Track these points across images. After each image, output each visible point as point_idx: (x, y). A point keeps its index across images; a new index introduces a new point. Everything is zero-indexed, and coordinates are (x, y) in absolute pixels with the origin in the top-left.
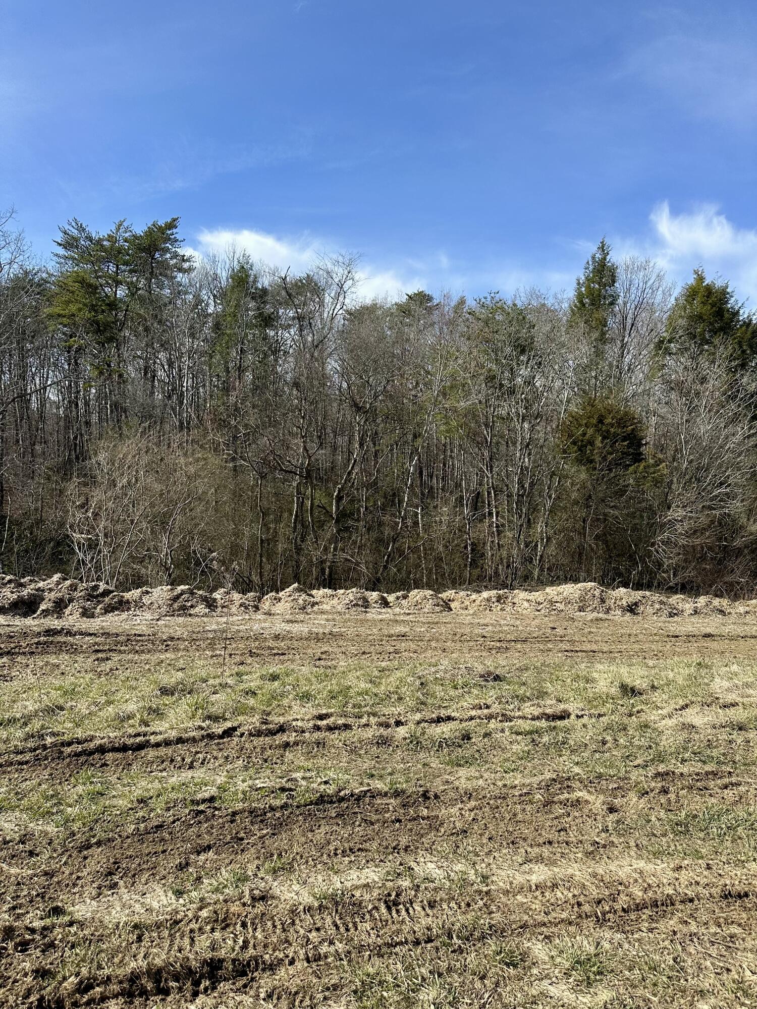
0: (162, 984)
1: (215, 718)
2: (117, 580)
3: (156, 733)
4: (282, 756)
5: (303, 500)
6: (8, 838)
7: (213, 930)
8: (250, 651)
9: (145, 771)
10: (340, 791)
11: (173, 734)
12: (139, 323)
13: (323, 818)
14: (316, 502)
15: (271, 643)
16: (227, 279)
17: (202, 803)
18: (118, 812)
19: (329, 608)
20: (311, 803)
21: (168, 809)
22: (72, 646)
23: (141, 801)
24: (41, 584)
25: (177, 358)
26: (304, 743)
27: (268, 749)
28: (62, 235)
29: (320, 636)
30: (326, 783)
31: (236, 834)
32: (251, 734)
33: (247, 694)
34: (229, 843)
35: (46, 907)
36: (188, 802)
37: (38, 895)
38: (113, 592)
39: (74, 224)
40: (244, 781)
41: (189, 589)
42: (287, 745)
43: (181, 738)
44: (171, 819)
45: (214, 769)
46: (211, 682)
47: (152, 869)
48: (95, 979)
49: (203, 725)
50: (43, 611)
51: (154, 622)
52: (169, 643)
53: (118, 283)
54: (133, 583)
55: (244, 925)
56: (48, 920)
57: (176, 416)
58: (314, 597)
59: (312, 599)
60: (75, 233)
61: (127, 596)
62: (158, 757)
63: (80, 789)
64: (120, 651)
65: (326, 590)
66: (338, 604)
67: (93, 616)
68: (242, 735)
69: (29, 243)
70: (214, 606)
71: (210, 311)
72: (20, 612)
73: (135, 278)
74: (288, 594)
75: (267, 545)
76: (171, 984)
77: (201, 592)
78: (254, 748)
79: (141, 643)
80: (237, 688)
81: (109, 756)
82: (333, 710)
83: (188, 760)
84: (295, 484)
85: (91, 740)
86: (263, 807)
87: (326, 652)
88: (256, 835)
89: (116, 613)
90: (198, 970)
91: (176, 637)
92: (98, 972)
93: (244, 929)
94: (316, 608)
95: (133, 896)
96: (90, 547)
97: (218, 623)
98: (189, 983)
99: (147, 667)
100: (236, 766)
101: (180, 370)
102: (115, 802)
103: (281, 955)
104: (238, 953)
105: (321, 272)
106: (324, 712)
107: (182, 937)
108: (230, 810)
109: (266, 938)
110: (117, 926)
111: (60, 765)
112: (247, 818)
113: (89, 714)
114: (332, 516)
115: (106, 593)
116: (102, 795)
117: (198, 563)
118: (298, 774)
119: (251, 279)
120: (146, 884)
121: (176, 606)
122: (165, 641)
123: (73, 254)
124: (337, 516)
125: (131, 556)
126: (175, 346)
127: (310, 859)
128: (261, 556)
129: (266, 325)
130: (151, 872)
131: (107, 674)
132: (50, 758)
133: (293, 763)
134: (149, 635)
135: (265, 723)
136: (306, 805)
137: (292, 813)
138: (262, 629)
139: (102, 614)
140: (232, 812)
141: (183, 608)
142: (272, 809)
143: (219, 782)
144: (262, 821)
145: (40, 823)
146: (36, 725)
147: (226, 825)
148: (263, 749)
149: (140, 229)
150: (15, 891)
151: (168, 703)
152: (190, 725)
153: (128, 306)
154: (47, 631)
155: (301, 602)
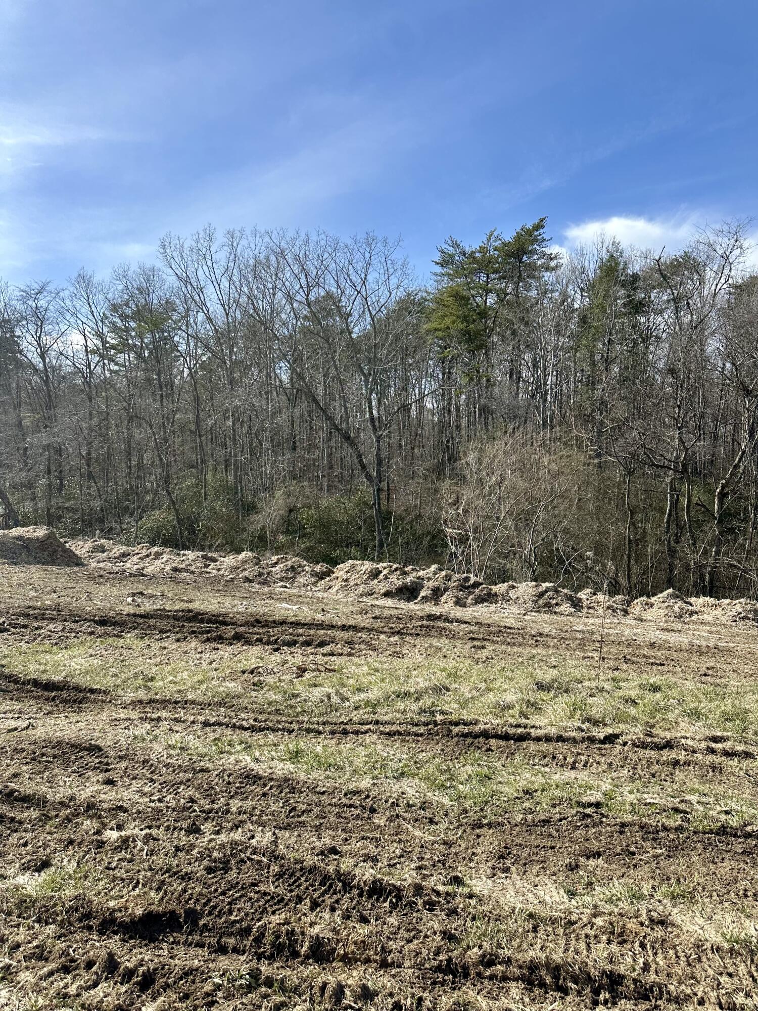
0: (560, 982)
1: (595, 722)
2: (485, 573)
3: (537, 727)
4: (672, 774)
5: (678, 496)
6: (411, 802)
7: (609, 942)
8: (625, 657)
9: (528, 764)
10: (746, 826)
11: (553, 731)
12: (507, 328)
13: (727, 851)
14: (695, 500)
15: (645, 651)
16: (595, 270)
17: (588, 807)
18: (506, 799)
19: (711, 619)
20: (711, 832)
21: (554, 806)
22: (450, 631)
23: (526, 792)
24: (421, 573)
25: (542, 357)
26: (696, 764)
27: (655, 764)
28: (439, 254)
29: (704, 649)
30: (727, 813)
31: (627, 846)
32: (634, 745)
33: (627, 701)
34: (620, 854)
35: (448, 874)
36: (573, 802)
37: (439, 861)
38: (482, 584)
39: (449, 242)
40: (631, 792)
41: (554, 586)
42: (676, 763)
43: (561, 736)
44: (558, 816)
45: (598, 774)
46: (586, 684)
47: (542, 862)
48: (498, 957)
49: (583, 726)
50: (423, 597)
51: (521, 616)
52: (539, 638)
53: (488, 291)
54: (499, 577)
55: (643, 946)
56: (450, 887)
57: (540, 415)
58: (692, 605)
59: (690, 608)
60: (451, 250)
61: (496, 589)
62: (539, 751)
63: (469, 768)
64: (493, 641)
65: (707, 599)
66: (723, 615)
67: (464, 606)
68: (625, 744)
69: (412, 267)
70: (579, 606)
71: (576, 306)
72: (403, 596)
73: (504, 284)
74: (661, 600)
75: (636, 545)
76: (569, 984)
77: (565, 591)
78: (640, 760)
79: (512, 636)
80: (616, 694)
81: (493, 742)
82: (729, 734)
83: (570, 760)
84: (668, 480)
85: (475, 724)
86: (654, 824)
87: (713, 668)
88: (648, 852)
89: (485, 604)
90: (597, 978)
91: (545, 634)
92: (499, 951)
93: (643, 949)
94: (695, 617)
95: (526, 885)
96: (461, 542)
97: (585, 624)
98: (588, 990)
99: (520, 660)
100: (621, 775)
101: (545, 369)
102: (500, 787)
103: (688, 991)
104: (639, 974)
105: (701, 247)
106: (719, 734)
107: (577, 940)
108: (618, 820)
109: (669, 966)
110: (514, 911)
111: (449, 743)
112: (637, 832)
113: (472, 698)
114: (713, 515)
115: (476, 585)
116: (490, 779)
117: (561, 562)
118: (692, 797)
119: (621, 266)
120: (537, 876)
121: (541, 602)
122: (534, 636)
123: (448, 271)
124: (720, 515)
125: (496, 551)
126: (541, 345)
127: (715, 893)
128: (629, 557)
129: (637, 312)
130: (541, 866)
131: (484, 662)
132: (441, 735)
133: (685, 783)
134: (518, 629)
135: (651, 735)
136: (705, 833)
137: (689, 838)
138: (635, 635)
139: (473, 604)
140: (621, 823)
141: (548, 605)
142: (665, 828)
143: (604, 788)
144: (654, 839)
145: (437, 794)
146: (427, 701)
147: (616, 835)
148: (650, 763)
149: (508, 236)
150: (420, 853)
151: (545, 698)
152: (569, 724)
153: (497, 313)
154: (429, 616)
155: (676, 609)
